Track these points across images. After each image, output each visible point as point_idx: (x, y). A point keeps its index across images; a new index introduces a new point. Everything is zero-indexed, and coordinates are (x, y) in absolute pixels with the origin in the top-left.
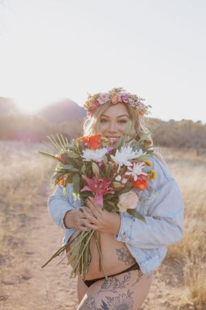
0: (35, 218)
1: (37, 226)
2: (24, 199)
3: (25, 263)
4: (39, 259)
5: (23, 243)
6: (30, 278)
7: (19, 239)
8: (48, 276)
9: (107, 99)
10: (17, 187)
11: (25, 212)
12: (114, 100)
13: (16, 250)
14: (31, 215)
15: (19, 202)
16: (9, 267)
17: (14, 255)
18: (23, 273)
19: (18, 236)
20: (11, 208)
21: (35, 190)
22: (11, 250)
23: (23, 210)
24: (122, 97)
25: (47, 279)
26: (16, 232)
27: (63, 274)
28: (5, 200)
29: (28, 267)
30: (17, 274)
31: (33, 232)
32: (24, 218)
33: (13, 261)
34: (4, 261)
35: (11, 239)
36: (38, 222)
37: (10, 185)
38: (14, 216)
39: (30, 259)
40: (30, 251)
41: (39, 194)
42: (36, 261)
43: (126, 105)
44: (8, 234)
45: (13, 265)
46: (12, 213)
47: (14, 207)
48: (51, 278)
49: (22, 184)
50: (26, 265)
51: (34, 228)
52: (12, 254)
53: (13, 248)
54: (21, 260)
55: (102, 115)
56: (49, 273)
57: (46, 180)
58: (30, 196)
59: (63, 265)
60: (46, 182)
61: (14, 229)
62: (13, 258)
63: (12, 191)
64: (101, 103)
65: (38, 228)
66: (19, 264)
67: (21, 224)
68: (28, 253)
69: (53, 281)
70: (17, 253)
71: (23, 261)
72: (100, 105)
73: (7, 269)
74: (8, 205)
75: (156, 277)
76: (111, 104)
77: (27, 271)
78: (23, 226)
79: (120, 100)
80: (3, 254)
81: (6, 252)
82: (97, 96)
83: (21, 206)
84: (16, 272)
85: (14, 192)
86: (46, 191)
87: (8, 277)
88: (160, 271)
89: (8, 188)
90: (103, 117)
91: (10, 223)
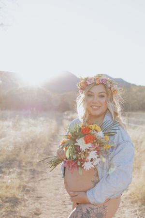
0: (42, 172)
1: (44, 178)
2: (33, 158)
3: (36, 204)
4: (46, 202)
5: (33, 190)
6: (40, 214)
7: (30, 187)
8: (53, 213)
9: (93, 82)
10: (27, 148)
11: (34, 167)
12: (97, 82)
13: (28, 195)
14: (39, 169)
15: (29, 160)
16: (24, 206)
17: (27, 199)
18: (35, 211)
19: (30, 185)
20: (24, 164)
21: (42, 151)
22: (25, 195)
23: (32, 166)
24: (102, 80)
25: (53, 215)
26: (28, 182)
27: (64, 212)
28: (18, 158)
29: (39, 206)
30: (31, 211)
31: (41, 182)
32: (33, 172)
33: (27, 203)
34: (20, 202)
35: (24, 187)
36: (44, 174)
37: (22, 147)
38: (26, 170)
39: (39, 201)
40: (39, 196)
41: (44, 153)
42: (44, 203)
43: (105, 85)
44: (22, 183)
45: (27, 205)
46: (24, 168)
47: (26, 164)
48: (56, 215)
49: (31, 145)
50: (37, 205)
51: (41, 180)
52: (26, 197)
53: (26, 194)
54: (33, 202)
55: (89, 91)
56: (54, 211)
57: (50, 142)
58: (38, 155)
59: (65, 206)
60: (50, 144)
61: (26, 179)
62: (27, 200)
63: (23, 151)
64: (89, 83)
65: (45, 179)
66: (31, 204)
67: (31, 176)
68: (38, 197)
69: (57, 216)
70: (30, 197)
71: (34, 203)
72: (88, 85)
73: (23, 208)
74: (20, 162)
75: (136, 214)
76: (95, 84)
77: (38, 209)
78: (33, 178)
79: (101, 82)
80: (20, 197)
81: (21, 196)
82: (86, 79)
83: (31, 163)
84: (30, 210)
85: (25, 152)
86: (51, 151)
87: (24, 213)
88: (139, 210)
89: (20, 149)
90: (90, 93)
91: (23, 176)
